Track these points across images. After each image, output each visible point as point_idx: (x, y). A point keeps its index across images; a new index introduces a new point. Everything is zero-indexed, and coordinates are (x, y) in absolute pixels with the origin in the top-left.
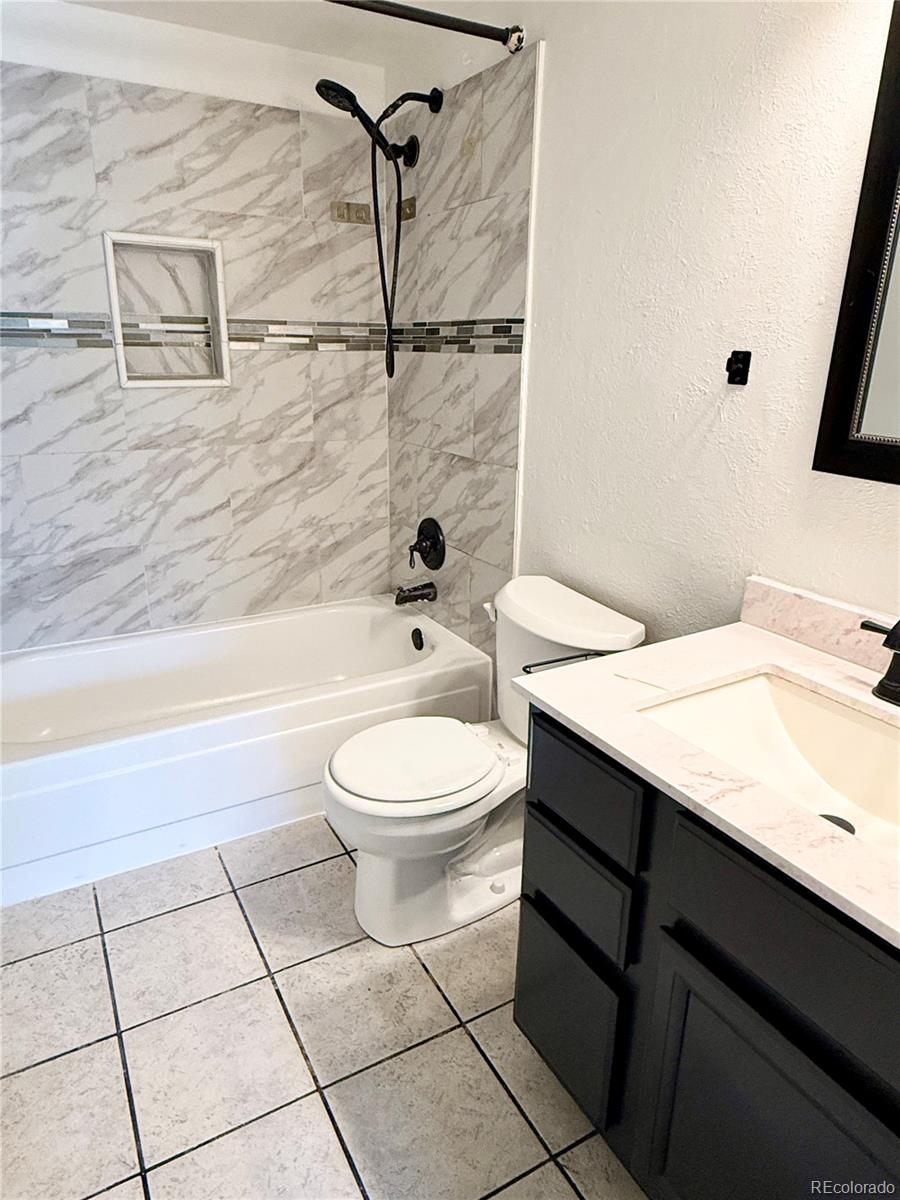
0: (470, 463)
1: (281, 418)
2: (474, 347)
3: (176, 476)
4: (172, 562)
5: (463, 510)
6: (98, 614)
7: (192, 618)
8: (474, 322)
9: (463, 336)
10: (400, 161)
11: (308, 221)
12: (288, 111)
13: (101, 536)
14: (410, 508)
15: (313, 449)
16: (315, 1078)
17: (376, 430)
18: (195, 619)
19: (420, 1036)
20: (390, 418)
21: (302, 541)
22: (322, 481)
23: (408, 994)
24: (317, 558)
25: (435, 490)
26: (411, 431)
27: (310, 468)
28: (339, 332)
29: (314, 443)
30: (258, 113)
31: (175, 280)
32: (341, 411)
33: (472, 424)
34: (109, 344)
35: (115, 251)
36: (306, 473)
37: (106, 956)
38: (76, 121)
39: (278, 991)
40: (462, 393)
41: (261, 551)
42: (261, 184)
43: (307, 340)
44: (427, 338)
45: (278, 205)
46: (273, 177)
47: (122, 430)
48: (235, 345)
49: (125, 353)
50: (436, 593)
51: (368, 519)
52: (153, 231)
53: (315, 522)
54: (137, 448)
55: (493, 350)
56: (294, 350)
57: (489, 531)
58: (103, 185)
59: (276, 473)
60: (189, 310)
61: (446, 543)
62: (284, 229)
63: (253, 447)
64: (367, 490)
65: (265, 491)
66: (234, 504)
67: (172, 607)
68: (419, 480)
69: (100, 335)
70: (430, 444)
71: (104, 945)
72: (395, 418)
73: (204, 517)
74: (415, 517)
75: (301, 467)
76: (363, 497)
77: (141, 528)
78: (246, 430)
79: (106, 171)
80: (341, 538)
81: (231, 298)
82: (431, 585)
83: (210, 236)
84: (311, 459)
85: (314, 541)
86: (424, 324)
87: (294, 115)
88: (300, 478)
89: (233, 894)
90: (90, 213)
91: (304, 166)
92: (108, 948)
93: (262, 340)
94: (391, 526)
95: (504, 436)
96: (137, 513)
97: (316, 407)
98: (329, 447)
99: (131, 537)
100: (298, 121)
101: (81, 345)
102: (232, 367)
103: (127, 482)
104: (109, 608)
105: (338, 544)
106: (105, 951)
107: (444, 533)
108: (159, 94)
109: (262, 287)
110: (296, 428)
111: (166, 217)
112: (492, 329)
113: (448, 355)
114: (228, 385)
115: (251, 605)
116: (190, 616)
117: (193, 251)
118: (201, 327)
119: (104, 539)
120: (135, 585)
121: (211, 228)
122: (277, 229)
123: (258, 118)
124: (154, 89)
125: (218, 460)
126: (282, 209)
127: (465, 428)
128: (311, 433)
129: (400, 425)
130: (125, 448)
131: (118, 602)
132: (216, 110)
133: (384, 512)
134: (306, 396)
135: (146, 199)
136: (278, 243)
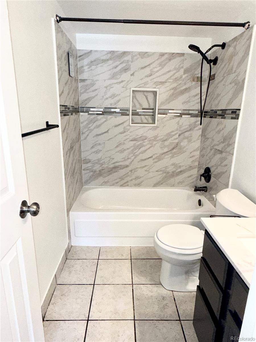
0: (221, 152)
1: (169, 135)
2: (225, 117)
3: (140, 148)
4: (136, 170)
5: (217, 166)
6: (117, 181)
7: (139, 186)
8: (226, 110)
9: (223, 114)
10: (212, 64)
11: (184, 82)
12: (181, 53)
13: (120, 162)
14: (203, 164)
15: (177, 144)
16: (134, 316)
17: (197, 140)
18: (140, 186)
19: (166, 318)
20: (201, 137)
21: (171, 169)
22: (178, 154)
23: (167, 305)
24: (174, 174)
25: (211, 159)
26: (206, 141)
27: (176, 149)
28: (189, 112)
29: (178, 142)
30: (173, 55)
31: (147, 99)
32: (187, 134)
33: (222, 140)
34: (128, 115)
35: (133, 92)
36: (174, 150)
37: (97, 265)
38: (128, 62)
39: (133, 289)
40: (221, 131)
41: (160, 170)
42: (172, 73)
43: (179, 114)
44: (213, 114)
45: (176, 78)
46: (175, 71)
47: (128, 136)
48: (159, 116)
49: (132, 117)
50: (207, 190)
51: (191, 165)
52: (143, 87)
53: (175, 164)
54: (132, 141)
55: (230, 118)
56: (175, 117)
57: (223, 173)
58: (132, 77)
59: (166, 150)
60: (149, 106)
61: (212, 175)
62: (177, 84)
63: (161, 142)
64: (192, 157)
65: (162, 155)
66: (154, 157)
67: (134, 182)
68: (207, 155)
69: (126, 113)
70: (211, 145)
71: (98, 262)
72: (203, 137)
73: (145, 160)
74: (204, 166)
75: (173, 149)
76: (191, 158)
77: (130, 160)
78: (159, 138)
79: (133, 74)
80: (183, 170)
81: (159, 104)
82: (206, 187)
83: (156, 88)
84: (176, 147)
85: (174, 169)
86: (213, 110)
87: (183, 54)
88: (173, 152)
89: (130, 260)
90: (128, 84)
91: (184, 68)
92: (98, 263)
93: (167, 114)
94: (198, 168)
95: (231, 145)
96: (129, 157)
97: (180, 132)
98: (182, 144)
99: (127, 163)
100: (184, 56)
101: (122, 115)
102: (158, 121)
103: (128, 149)
104: (120, 180)
105: (181, 171)
106: (98, 264)
107: (211, 172)
108: (148, 54)
109: (169, 100)
110: (173, 138)
111: (146, 83)
112: (231, 112)
113: (218, 119)
114: (156, 126)
115: (155, 185)
116: (138, 185)
117: (151, 92)
118: (152, 111)
119: (121, 163)
120: (127, 175)
121: (157, 86)
122: (175, 85)
123: (173, 56)
124: (147, 52)
125: (151, 145)
126: (176, 80)
127: (220, 141)
128: (177, 140)
129: (204, 139)
130: (129, 140)
131: (122, 178)
132: (162, 56)
133: (196, 164)
134: (177, 130)
135: (142, 79)
136: (175, 89)
